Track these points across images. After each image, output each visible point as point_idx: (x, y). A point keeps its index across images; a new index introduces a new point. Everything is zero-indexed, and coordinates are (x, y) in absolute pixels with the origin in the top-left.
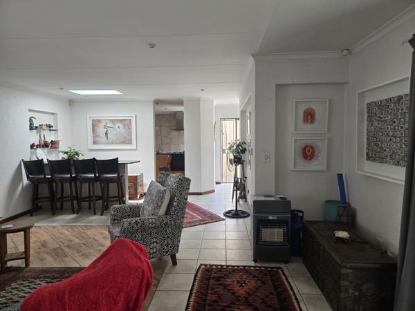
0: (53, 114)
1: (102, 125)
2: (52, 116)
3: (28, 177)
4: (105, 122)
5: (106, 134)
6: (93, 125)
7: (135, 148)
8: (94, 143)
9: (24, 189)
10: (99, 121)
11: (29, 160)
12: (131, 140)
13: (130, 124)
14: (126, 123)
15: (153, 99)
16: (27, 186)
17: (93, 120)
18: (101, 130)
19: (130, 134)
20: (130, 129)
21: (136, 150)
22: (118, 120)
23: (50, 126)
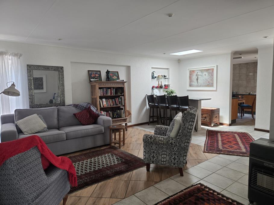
0: (167, 69)
1: (195, 74)
2: (167, 70)
3: (149, 104)
4: (197, 71)
5: (197, 80)
6: (190, 74)
7: (215, 89)
8: (190, 86)
9: (147, 110)
10: (193, 71)
11: (150, 95)
12: (213, 83)
13: (213, 72)
14: (210, 71)
15: (230, 52)
16: (148, 109)
17: (190, 71)
18: (194, 77)
19: (212, 80)
20: (213, 75)
21: (216, 91)
22: (205, 70)
23: (164, 76)
